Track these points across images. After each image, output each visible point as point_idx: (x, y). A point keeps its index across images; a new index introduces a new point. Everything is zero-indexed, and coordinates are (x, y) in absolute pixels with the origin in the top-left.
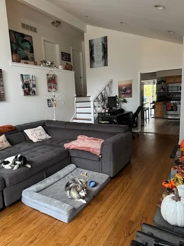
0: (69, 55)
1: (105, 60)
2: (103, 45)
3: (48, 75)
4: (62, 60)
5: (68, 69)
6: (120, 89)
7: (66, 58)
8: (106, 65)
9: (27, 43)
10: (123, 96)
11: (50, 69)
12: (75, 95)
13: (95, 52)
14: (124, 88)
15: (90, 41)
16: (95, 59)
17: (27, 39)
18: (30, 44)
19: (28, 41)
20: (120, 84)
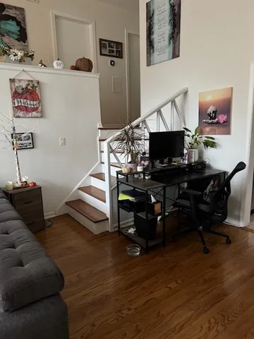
0: (119, 45)
1: (174, 43)
2: (172, 7)
3: (12, 81)
4: (101, 54)
5: (78, 69)
6: (202, 112)
7: (110, 51)
8: (175, 55)
9: (10, 22)
10: (208, 129)
11: (21, 67)
12: (99, 125)
13: (156, 28)
14: (211, 109)
15: (148, 5)
16: (156, 45)
17: (12, 13)
18: (18, 24)
19: (14, 19)
20: (202, 100)
